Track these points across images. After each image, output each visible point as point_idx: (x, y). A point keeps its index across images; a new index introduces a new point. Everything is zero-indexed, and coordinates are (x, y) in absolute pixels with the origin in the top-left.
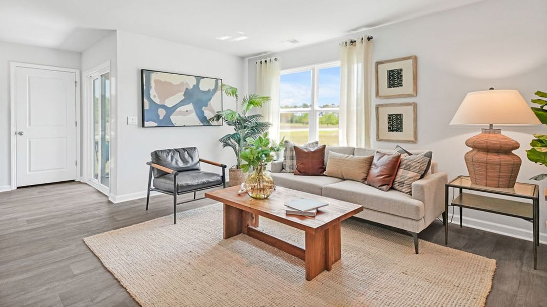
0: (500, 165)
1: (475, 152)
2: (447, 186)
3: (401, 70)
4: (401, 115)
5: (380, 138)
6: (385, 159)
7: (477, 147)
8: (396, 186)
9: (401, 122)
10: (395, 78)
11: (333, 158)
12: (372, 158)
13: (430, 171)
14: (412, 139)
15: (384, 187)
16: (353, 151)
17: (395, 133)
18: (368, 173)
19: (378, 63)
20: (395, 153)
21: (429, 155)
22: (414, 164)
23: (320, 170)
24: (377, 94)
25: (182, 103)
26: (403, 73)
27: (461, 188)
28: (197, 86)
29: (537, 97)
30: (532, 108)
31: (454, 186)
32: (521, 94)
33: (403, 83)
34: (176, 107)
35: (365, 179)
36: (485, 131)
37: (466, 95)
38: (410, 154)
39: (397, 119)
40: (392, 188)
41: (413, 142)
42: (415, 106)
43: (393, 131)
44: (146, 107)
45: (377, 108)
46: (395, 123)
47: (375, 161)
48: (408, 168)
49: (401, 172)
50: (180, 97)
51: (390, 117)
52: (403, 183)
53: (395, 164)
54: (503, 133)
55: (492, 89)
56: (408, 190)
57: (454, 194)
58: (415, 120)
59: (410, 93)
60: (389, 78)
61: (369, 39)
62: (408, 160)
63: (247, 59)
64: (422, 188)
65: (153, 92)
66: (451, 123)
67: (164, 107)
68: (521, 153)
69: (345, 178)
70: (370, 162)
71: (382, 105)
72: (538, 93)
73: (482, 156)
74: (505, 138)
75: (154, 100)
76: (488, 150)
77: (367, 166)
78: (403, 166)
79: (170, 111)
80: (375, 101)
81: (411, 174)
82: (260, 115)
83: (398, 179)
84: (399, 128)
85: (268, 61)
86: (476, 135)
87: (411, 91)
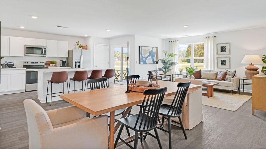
0: (254, 73)
1: (247, 70)
2: (240, 79)
3: (225, 47)
4: (225, 60)
5: (218, 67)
6: (222, 73)
7: (248, 69)
8: (226, 80)
9: (225, 62)
10: (223, 49)
11: (204, 73)
12: (218, 73)
13: (235, 76)
14: (229, 67)
15: (222, 80)
16: (210, 71)
17: (223, 66)
18: (216, 77)
19: (217, 44)
20: (225, 71)
21: (235, 71)
22: (231, 74)
23: (200, 77)
24: (217, 54)
25: (149, 56)
26: (226, 48)
27: (244, 80)
28: (152, 50)
29: (264, 56)
30: (262, 59)
31: (242, 79)
32: (259, 56)
33: (226, 51)
34: (147, 57)
35: (216, 79)
36: (250, 65)
37: (245, 56)
38: (229, 71)
40: (224, 81)
41: (229, 69)
42: (230, 58)
43: (222, 65)
44: (141, 58)
45: (217, 58)
46: (223, 63)
47: (219, 73)
48: (229, 75)
49: (227, 76)
50: (148, 54)
51: (222, 61)
52: (228, 79)
53: (226, 74)
54: (255, 65)
55: (252, 54)
56: (230, 80)
57: (242, 82)
58: (230, 62)
59: (228, 54)
60: (221, 49)
61: (214, 37)
62: (229, 73)
63: (164, 40)
64: (233, 80)
65: (142, 53)
66: (241, 63)
67: (145, 57)
68: (259, 70)
69: (209, 79)
70: (217, 74)
71: (219, 57)
72: (263, 55)
73: (249, 71)
74: (255, 67)
75: (142, 55)
76: (250, 70)
77: (216, 75)
78: (227, 75)
79: (146, 59)
80: (216, 56)
81: (230, 76)
82: (172, 60)
83: (226, 78)
84: (225, 64)
85: (175, 41)
86: (248, 66)
87: (228, 53)
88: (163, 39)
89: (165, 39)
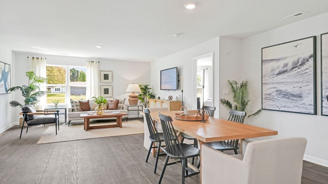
4: (108, 89)
6: (114, 102)
9: (108, 91)
10: (106, 77)
14: (112, 96)
15: (115, 109)
17: (106, 94)
18: (106, 106)
19: (101, 71)
23: (90, 109)
26: (109, 76)
33: (109, 79)
35: (108, 108)
37: (128, 85)
39: (107, 90)
40: (118, 109)
42: (112, 86)
43: (105, 94)
45: (100, 86)
51: (105, 89)
53: (118, 103)
55: (133, 83)
60: (104, 76)
61: (98, 62)
71: (102, 85)
73: (131, 99)
80: (99, 84)
84: (108, 93)
85: (40, 58)
86: (131, 94)
87: (111, 82)
88: (13, 51)
89: (15, 51)
